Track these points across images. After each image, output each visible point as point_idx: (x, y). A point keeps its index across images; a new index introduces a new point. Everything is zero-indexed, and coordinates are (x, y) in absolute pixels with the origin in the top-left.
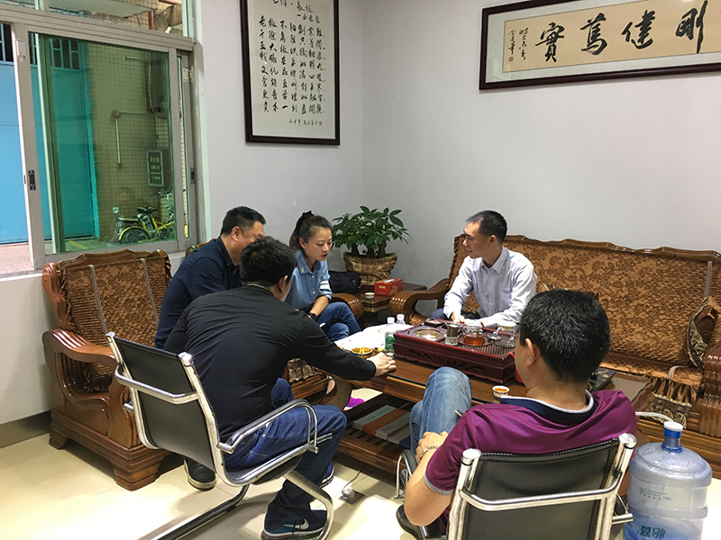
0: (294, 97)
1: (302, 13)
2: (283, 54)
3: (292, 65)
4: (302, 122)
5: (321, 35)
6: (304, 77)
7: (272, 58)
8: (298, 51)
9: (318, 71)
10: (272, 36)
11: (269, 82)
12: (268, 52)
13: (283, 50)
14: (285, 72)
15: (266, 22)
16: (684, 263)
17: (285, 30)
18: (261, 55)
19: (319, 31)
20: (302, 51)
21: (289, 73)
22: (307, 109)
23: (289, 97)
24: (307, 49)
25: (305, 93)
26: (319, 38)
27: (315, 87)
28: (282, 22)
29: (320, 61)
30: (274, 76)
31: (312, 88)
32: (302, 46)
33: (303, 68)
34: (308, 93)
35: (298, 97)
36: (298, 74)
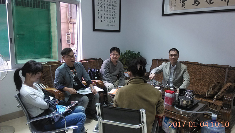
3: (107, 8)
4: (109, 25)
6: (110, 12)
7: (101, 7)
9: (115, 10)
10: (101, 0)
12: (100, 5)
13: (104, 4)
14: (105, 11)
16: (219, 69)
18: (98, 6)
20: (110, 5)
21: (106, 11)
22: (111, 21)
23: (106, 18)
24: (112, 4)
25: (110, 17)
26: (115, 1)
27: (114, 15)
29: (115, 8)
30: (102, 12)
31: (113, 15)
32: (110, 3)
33: (110, 9)
34: (111, 17)
35: (108, 18)
36: (108, 11)
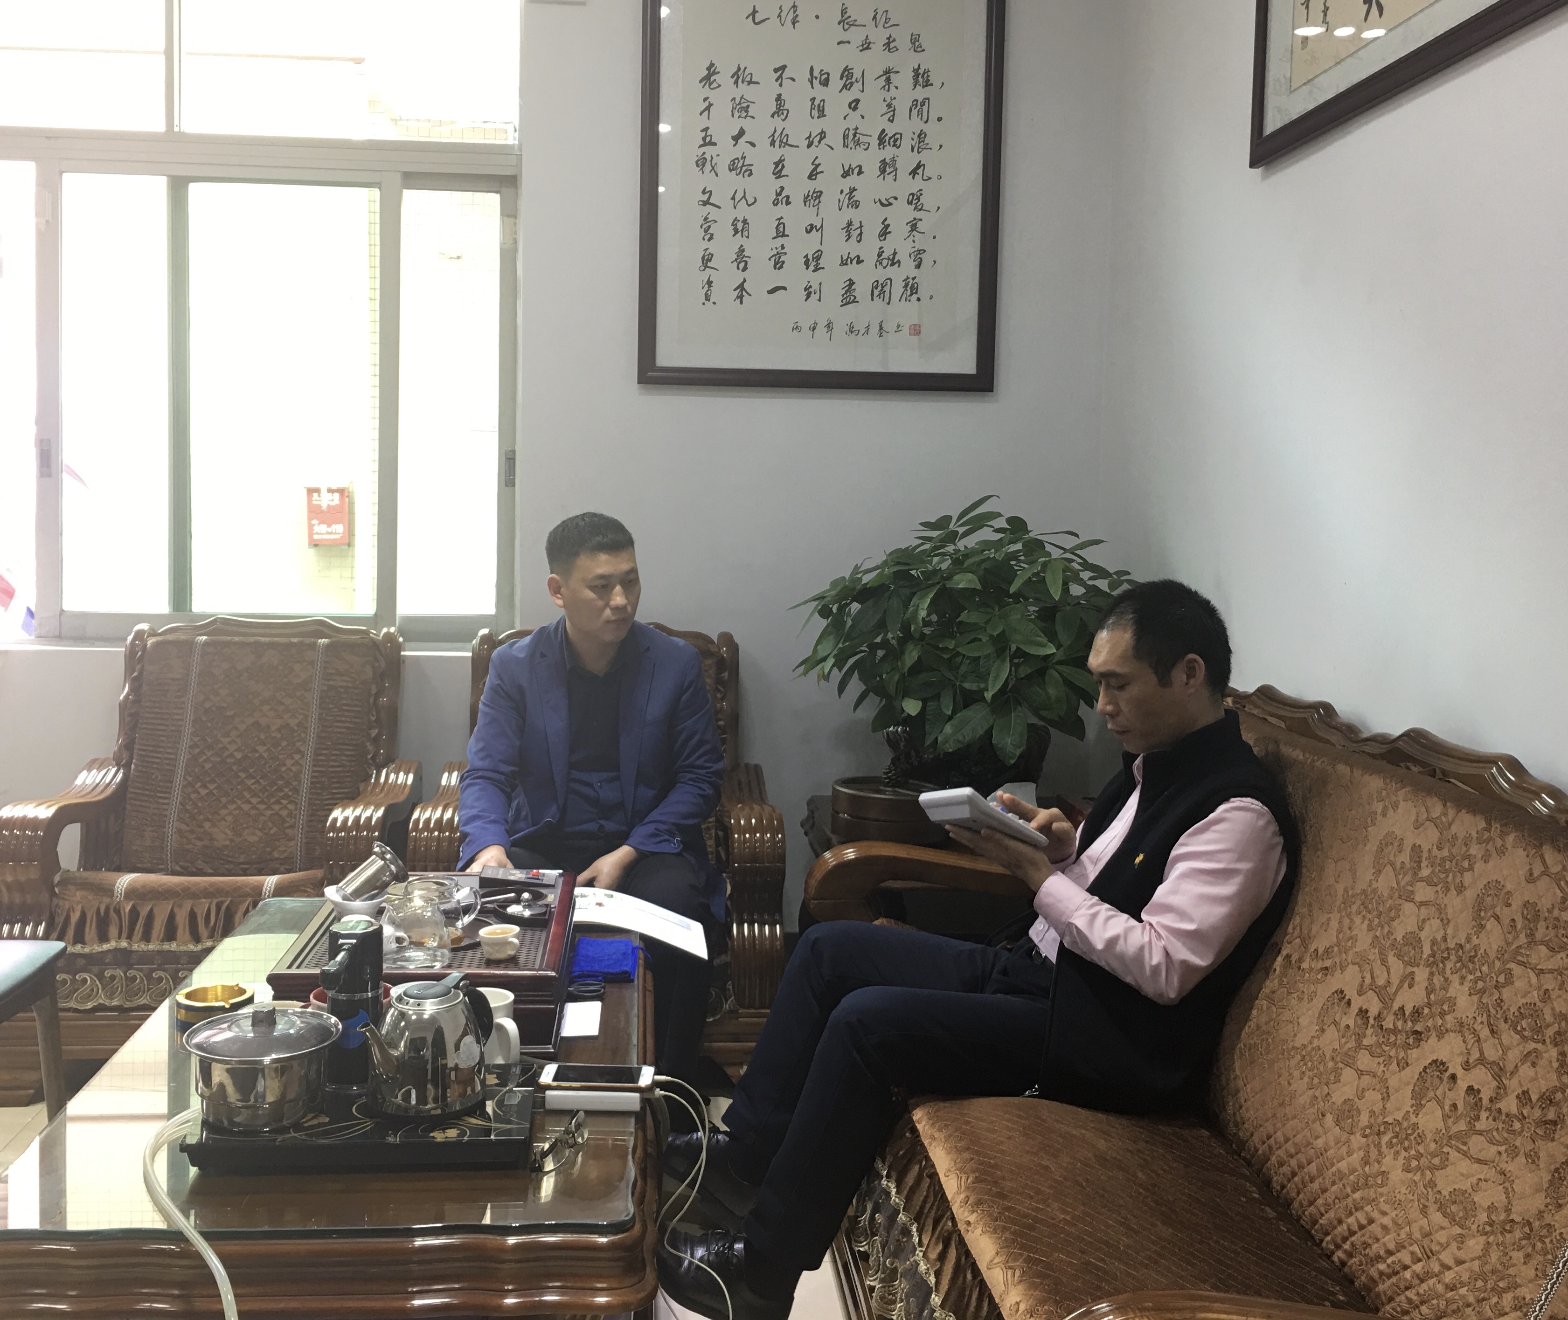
0: (813, 262)
1: (856, 36)
2: (777, 153)
3: (812, 176)
4: (840, 328)
5: (927, 84)
6: (856, 205)
7: (740, 167)
8: (835, 138)
9: (916, 185)
10: (742, 108)
11: (723, 230)
12: (725, 152)
13: (779, 140)
14: (781, 198)
15: (724, 78)
17: (788, 90)
18: (701, 163)
19: (921, 78)
20: (853, 138)
21: (797, 200)
22: (862, 290)
23: (794, 261)
24: (872, 127)
25: (853, 248)
26: (920, 93)
27: (899, 229)
28: (783, 68)
29: (924, 157)
30: (742, 211)
31: (884, 233)
32: (854, 119)
33: (853, 180)
34: (869, 248)
35: (830, 261)
36: (830, 201)
